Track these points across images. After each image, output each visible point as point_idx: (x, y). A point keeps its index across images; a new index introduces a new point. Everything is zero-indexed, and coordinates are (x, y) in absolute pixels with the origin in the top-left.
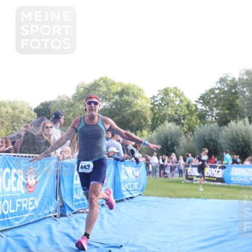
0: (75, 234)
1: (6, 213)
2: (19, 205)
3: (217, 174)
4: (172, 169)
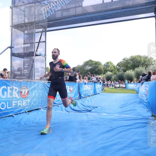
0: (84, 104)
3: (124, 86)
4: (110, 85)
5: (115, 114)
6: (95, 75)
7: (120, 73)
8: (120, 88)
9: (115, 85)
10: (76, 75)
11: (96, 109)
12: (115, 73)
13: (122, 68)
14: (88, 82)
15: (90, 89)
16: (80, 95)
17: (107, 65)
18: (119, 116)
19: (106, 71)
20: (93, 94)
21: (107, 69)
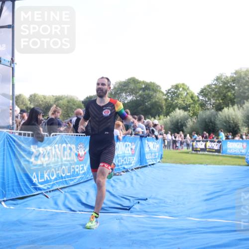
0: (113, 190)
1: (63, 175)
2: (73, 170)
3: (216, 146)
4: (182, 143)
5: (189, 217)
6: (143, 117)
7: (208, 113)
8: (206, 153)
9: (194, 143)
11: (142, 204)
12: (195, 114)
13: (213, 101)
14: (126, 134)
15: (130, 152)
17: (174, 93)
18: (199, 222)
19: (171, 107)
20: (137, 167)
21: (174, 103)
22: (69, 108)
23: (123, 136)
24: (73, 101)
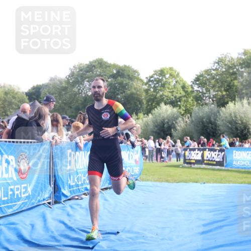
2: (12, 193)
4: (169, 153)
7: (206, 109)
8: (204, 166)
9: (187, 153)
10: (40, 116)
11: (111, 241)
12: (188, 111)
13: (213, 93)
16: (56, 189)
17: (158, 81)
19: (153, 101)
20: (105, 187)
21: (158, 95)
22: (7, 103)
23: (85, 142)
24: (13, 93)
